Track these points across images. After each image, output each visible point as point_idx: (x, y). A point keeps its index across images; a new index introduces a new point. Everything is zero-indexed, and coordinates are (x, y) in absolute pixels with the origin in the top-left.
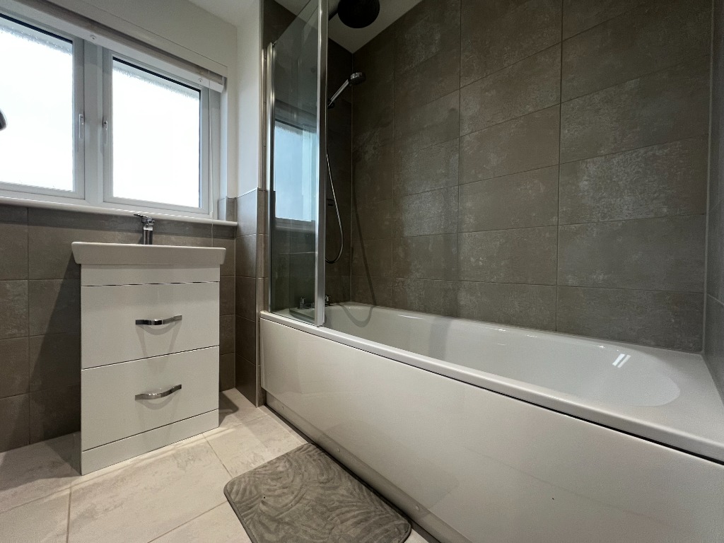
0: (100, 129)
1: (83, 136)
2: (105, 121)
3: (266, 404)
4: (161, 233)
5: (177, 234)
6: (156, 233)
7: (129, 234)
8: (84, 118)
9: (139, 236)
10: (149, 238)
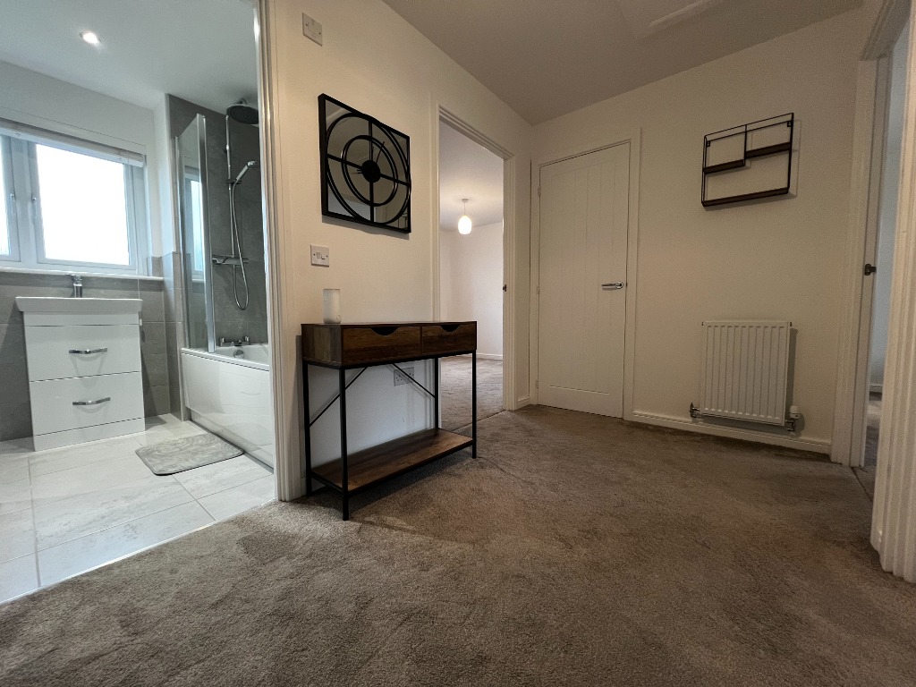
0: (30, 205)
1: (15, 211)
2: (34, 197)
3: (191, 420)
4: (90, 288)
5: (105, 288)
6: (85, 288)
7: (62, 289)
8: (15, 197)
9: (71, 290)
10: (80, 292)
